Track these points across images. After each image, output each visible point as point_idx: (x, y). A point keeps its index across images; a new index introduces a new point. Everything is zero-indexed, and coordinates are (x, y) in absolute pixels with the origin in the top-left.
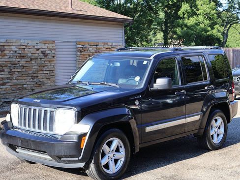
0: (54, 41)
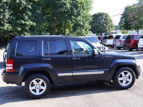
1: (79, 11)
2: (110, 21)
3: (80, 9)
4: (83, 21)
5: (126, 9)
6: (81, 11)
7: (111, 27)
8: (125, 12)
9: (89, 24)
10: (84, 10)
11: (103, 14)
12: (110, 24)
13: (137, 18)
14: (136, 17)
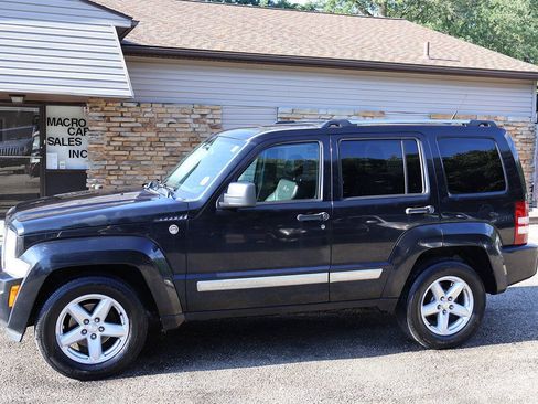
0: (383, 113)
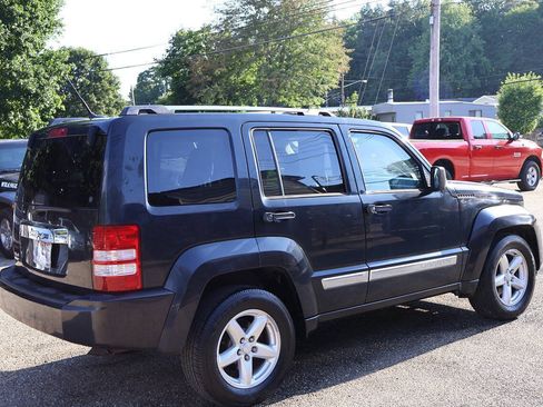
1: (19, 34)
2: (110, 83)
3: (19, 26)
4: (36, 74)
5: (178, 40)
6: (26, 34)
7: (114, 107)
8: (172, 54)
9: (59, 93)
10: (35, 32)
11: (82, 57)
12: (111, 97)
13: (220, 77)
14: (217, 72)
